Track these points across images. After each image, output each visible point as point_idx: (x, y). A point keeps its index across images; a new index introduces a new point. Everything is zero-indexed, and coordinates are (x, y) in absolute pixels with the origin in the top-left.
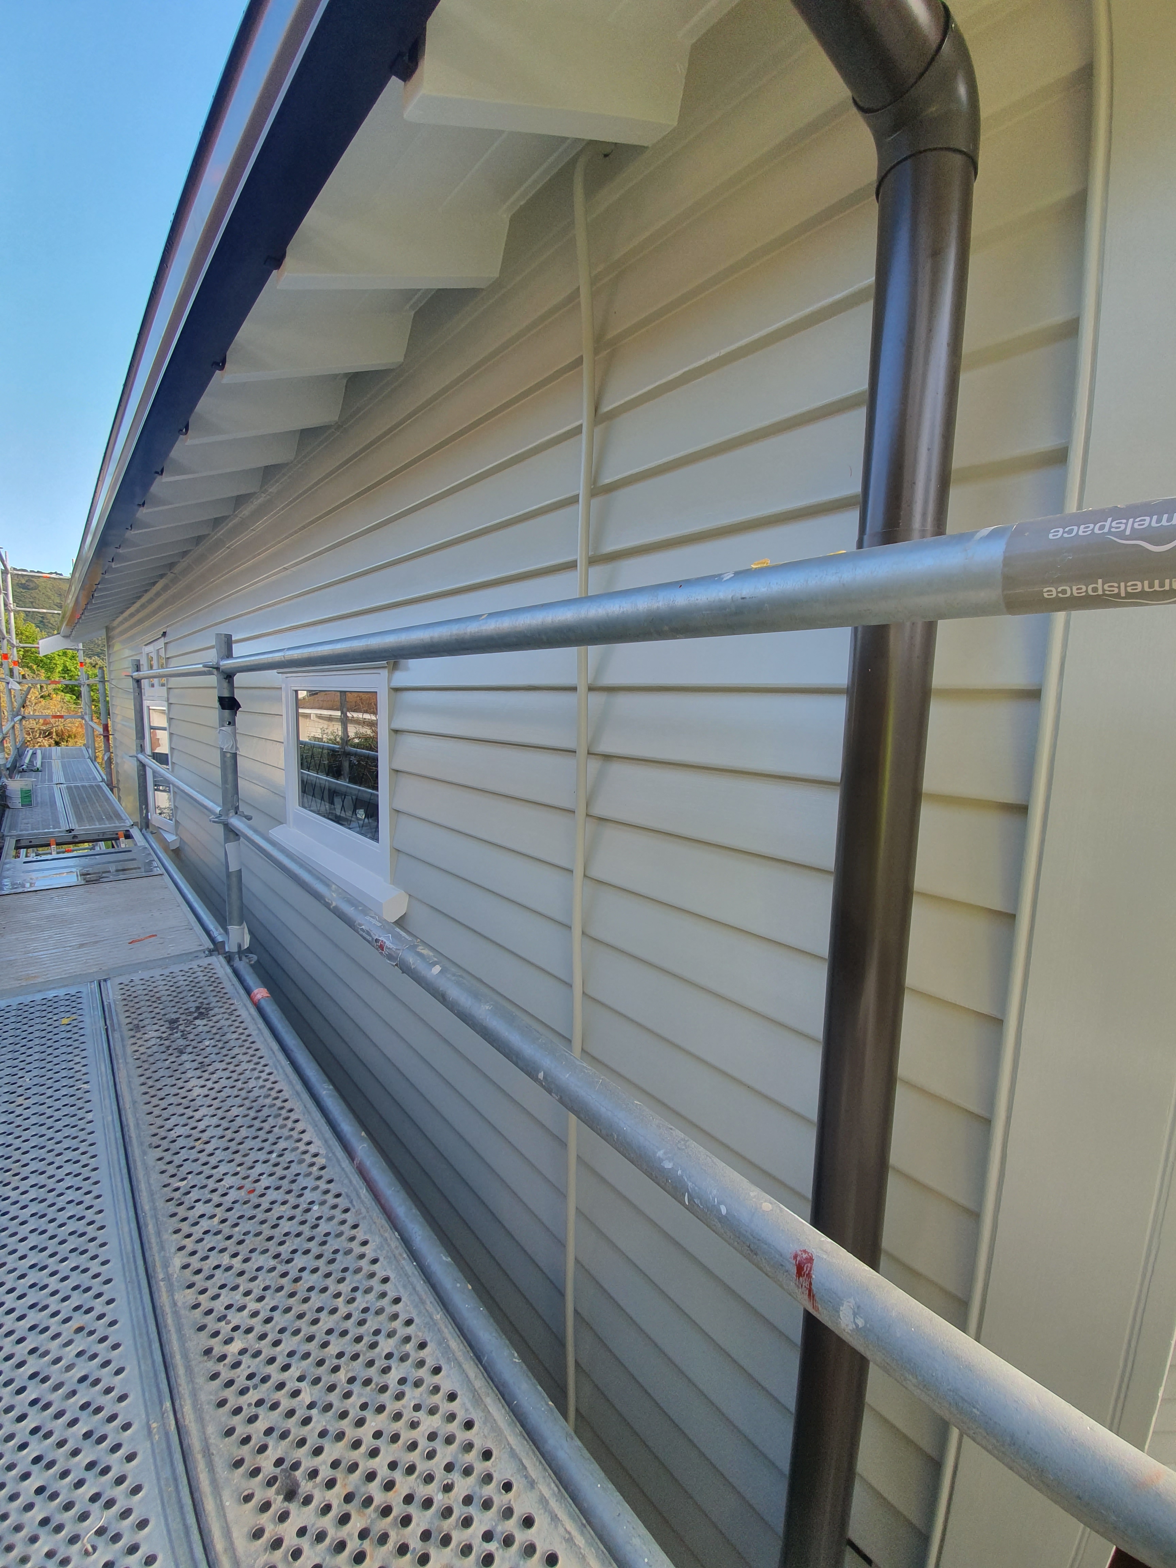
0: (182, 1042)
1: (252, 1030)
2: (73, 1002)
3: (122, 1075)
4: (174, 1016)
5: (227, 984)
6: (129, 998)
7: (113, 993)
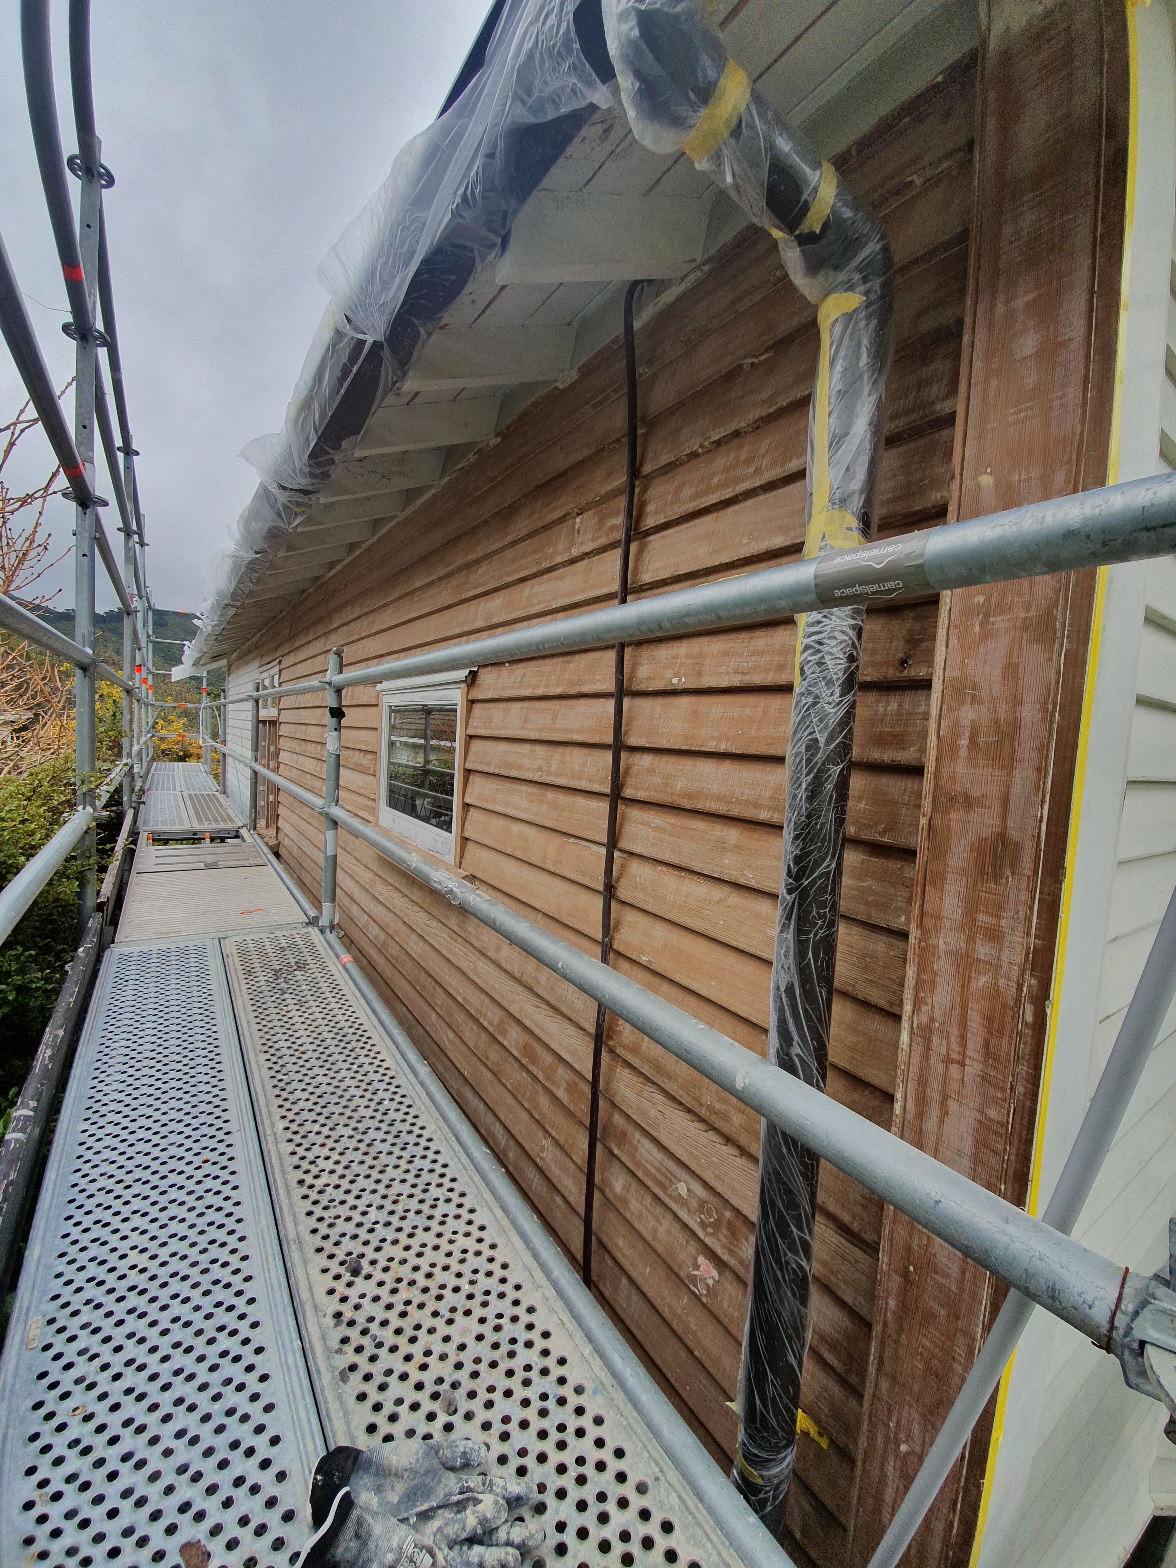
0: (285, 986)
1: (340, 981)
2: (201, 951)
3: (239, 1004)
4: (278, 967)
5: (321, 951)
6: (243, 953)
7: (230, 947)
